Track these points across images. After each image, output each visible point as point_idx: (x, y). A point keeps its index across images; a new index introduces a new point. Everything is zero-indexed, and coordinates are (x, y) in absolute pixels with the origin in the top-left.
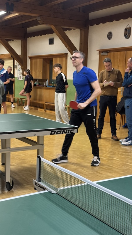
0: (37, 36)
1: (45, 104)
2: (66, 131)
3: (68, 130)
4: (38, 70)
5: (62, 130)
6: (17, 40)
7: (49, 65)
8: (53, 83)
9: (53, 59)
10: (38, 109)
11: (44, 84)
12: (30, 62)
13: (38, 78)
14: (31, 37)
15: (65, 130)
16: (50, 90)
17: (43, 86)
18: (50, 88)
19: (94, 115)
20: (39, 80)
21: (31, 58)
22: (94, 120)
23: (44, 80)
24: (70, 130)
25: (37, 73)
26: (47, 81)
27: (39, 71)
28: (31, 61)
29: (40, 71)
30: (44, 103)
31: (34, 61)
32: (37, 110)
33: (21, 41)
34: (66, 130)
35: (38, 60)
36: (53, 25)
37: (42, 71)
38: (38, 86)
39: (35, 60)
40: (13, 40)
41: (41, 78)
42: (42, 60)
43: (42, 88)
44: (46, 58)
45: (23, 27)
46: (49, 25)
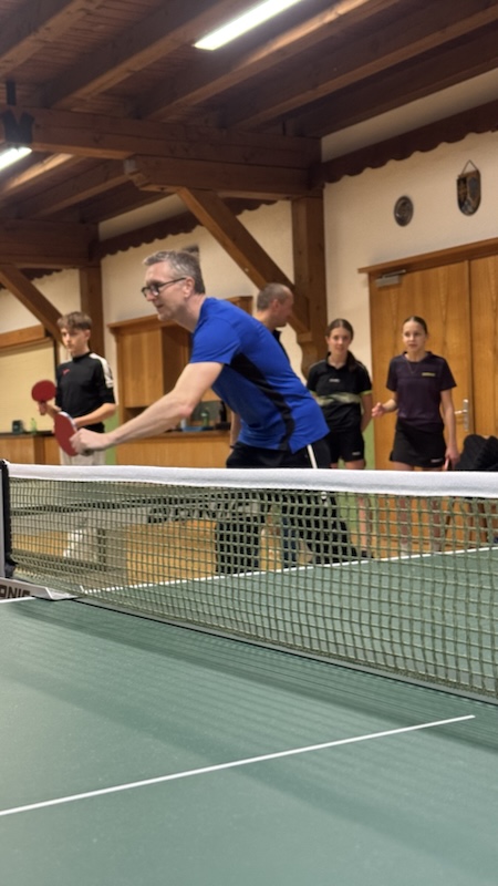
4: (146, 372)
6: (64, 271)
8: (203, 415)
12: (114, 345)
14: (113, 253)
16: (196, 444)
18: (192, 437)
21: (118, 330)
25: (143, 385)
27: (149, 377)
28: (118, 341)
29: (156, 377)
31: (129, 340)
33: (78, 271)
35: (145, 336)
36: (185, 186)
37: (160, 375)
39: (135, 336)
42: (159, 332)
45: (83, 222)
46: (169, 189)
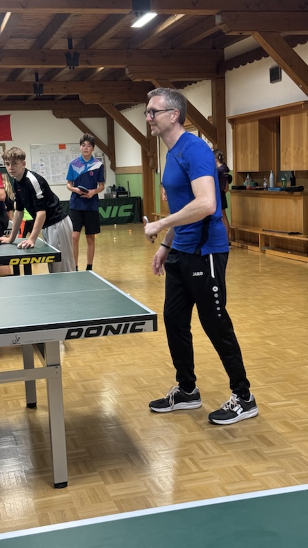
0: (244, 64)
1: (261, 234)
2: (116, 329)
3: (124, 324)
4: (249, 150)
5: (104, 326)
6: (203, 81)
7: (275, 134)
8: (283, 179)
9: (281, 118)
10: (249, 247)
11: (265, 184)
12: (231, 130)
13: (249, 169)
14: (231, 69)
15: (115, 326)
16: (275, 199)
17: (262, 189)
18: (274, 195)
19: (213, 276)
20: (252, 174)
21: (233, 121)
22: (215, 289)
23: (263, 174)
24: (131, 323)
25: (247, 157)
26: (271, 176)
27: (251, 152)
28: (233, 128)
29: (255, 152)
30: (260, 232)
31: (240, 127)
32: (247, 248)
33: (210, 81)
34: (117, 324)
35: (249, 125)
36: (256, 30)
37: (257, 152)
38: (250, 189)
39: (243, 125)
40: (196, 82)
41: (256, 169)
42: (257, 122)
43: (258, 194)
44: (266, 117)
45: (214, 48)
46: (245, 33)
